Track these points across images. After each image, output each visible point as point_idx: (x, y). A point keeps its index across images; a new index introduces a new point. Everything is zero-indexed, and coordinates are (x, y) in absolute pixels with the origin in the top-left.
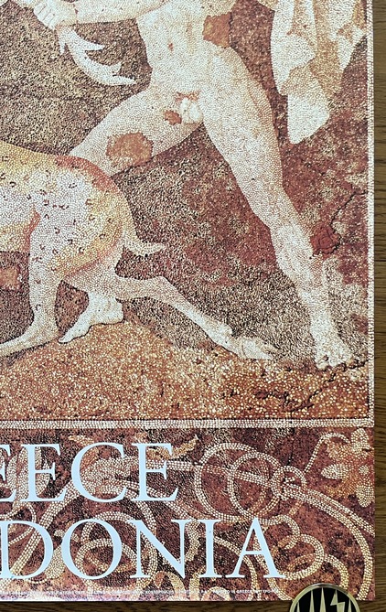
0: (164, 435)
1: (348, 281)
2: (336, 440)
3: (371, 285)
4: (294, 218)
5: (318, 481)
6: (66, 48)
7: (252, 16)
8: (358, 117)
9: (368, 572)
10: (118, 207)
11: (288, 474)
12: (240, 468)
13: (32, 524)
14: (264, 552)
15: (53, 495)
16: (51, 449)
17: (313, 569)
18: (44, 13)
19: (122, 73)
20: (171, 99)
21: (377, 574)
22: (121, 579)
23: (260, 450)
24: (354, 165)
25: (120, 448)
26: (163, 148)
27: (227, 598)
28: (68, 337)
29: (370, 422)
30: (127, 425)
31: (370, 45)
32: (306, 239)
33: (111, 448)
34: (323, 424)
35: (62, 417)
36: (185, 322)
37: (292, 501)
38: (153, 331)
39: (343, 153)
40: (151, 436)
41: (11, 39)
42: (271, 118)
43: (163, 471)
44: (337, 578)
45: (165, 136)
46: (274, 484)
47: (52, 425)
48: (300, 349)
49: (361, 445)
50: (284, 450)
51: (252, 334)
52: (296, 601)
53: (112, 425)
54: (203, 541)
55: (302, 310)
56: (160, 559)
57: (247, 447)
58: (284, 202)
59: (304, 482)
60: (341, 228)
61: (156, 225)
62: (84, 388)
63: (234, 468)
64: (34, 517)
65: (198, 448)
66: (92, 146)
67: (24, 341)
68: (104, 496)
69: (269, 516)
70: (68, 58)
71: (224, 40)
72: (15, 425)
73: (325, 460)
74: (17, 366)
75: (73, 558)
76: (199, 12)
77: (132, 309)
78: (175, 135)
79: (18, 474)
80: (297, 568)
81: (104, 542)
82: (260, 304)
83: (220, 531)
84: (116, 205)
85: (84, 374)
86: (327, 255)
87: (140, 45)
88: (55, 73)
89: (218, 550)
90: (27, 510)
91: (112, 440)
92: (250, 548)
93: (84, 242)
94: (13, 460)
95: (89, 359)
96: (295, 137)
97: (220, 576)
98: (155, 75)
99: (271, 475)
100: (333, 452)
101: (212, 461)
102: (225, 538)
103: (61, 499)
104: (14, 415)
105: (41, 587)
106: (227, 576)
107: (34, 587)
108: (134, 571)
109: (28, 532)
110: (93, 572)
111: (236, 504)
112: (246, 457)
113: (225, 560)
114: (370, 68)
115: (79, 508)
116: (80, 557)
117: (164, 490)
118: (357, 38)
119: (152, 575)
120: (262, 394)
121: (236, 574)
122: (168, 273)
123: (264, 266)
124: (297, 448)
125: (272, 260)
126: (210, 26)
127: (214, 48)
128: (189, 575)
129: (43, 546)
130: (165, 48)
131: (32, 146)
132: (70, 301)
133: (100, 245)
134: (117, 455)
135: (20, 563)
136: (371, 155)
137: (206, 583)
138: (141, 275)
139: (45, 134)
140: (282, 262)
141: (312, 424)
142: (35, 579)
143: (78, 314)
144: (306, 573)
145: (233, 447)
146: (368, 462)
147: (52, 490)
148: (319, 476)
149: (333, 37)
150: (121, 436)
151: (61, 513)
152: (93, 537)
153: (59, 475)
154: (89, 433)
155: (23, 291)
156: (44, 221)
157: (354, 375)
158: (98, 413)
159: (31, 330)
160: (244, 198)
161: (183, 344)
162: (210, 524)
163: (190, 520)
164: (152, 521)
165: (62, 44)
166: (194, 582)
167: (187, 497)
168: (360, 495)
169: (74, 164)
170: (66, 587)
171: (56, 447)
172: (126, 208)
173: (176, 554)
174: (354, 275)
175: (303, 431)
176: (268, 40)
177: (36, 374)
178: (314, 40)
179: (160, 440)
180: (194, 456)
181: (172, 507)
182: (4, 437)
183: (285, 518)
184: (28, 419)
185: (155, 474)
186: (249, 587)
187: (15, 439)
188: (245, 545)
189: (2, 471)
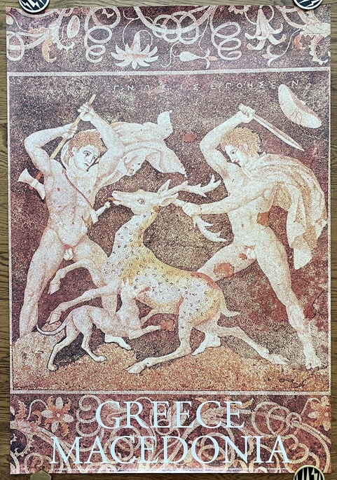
0: (239, 398)
1: (320, 330)
2: (315, 401)
3: (330, 332)
4: (296, 302)
5: (306, 419)
6: (196, 225)
7: (278, 214)
8: (324, 259)
9: (328, 460)
10: (219, 295)
11: (293, 416)
12: (272, 413)
13: (178, 438)
14: (283, 452)
15: (188, 425)
16: (187, 404)
17: (304, 459)
18: (187, 209)
19: (221, 236)
20: (243, 249)
21: (332, 461)
22: (219, 463)
23: (281, 405)
24: (322, 280)
25: (218, 403)
26: (239, 270)
27: (266, 472)
28: (196, 353)
29: (329, 393)
30: (222, 393)
31: (329, 228)
32: (302, 311)
33: (215, 404)
34: (309, 394)
35: (192, 389)
36: (248, 347)
37: (295, 428)
38: (234, 351)
39: (318, 274)
40: (233, 398)
41: (172, 220)
42: (286, 258)
43: (238, 414)
44: (315, 463)
45: (240, 265)
46: (287, 421)
47: (188, 393)
48: (299, 360)
49: (325, 403)
50: (292, 405)
51: (277, 353)
52: (296, 473)
53: (215, 393)
54: (255, 446)
55: (300, 343)
56: (236, 454)
57: (275, 404)
58: (292, 295)
59: (300, 419)
60: (317, 307)
61: (235, 304)
62: (203, 376)
63: (270, 413)
64: (179, 435)
65: (253, 404)
66: (207, 268)
67: (175, 354)
68: (211, 425)
69: (285, 435)
70: (197, 229)
71: (266, 224)
72: (171, 393)
73: (310, 410)
74: (172, 365)
75: (197, 453)
76: (255, 212)
77: (225, 341)
78: (244, 265)
79: (172, 415)
80: (297, 458)
81: (211, 446)
82: (281, 340)
83: (263, 442)
84: (218, 294)
85: (203, 370)
86: (311, 319)
87: (229, 224)
88: (191, 236)
89: (262, 450)
90: (176, 431)
91: (215, 400)
92: (276, 449)
93: (203, 311)
94: (170, 409)
95: (204, 363)
96: (297, 267)
97: (263, 462)
98: (236, 238)
99: (286, 416)
100: (313, 406)
101: (260, 410)
102: (265, 444)
103: (192, 427)
104: (171, 388)
105: (182, 467)
106: (266, 462)
107: (179, 467)
108: (224, 460)
109: (176, 442)
110: (206, 460)
111: (270, 429)
112: (275, 408)
113: (265, 455)
114: (329, 238)
115: (199, 431)
116: (200, 453)
117: (238, 423)
118: (324, 225)
119: (232, 461)
120: (282, 380)
121: (270, 461)
122: (241, 325)
123: (283, 323)
124: (297, 404)
125: (287, 320)
126: (260, 217)
127: (262, 227)
128: (249, 462)
129: (183, 448)
130: (240, 226)
131: (181, 268)
132: (197, 337)
133: (210, 312)
134: (217, 407)
135: (173, 456)
136: (329, 276)
137: (257, 465)
138: (229, 326)
139: (187, 263)
140: (291, 321)
141: (304, 393)
142: (179, 463)
143: (200, 342)
144: (301, 461)
145: (269, 403)
146: (328, 411)
147: (188, 422)
148: (307, 417)
149: (313, 224)
150: (219, 398)
151: (192, 433)
152: (206, 444)
153: (191, 415)
154: (205, 396)
155: (175, 331)
156: (185, 300)
157: (322, 372)
158: (209, 387)
159: (179, 349)
160: (274, 293)
161: (247, 357)
162: (258, 438)
163: (250, 436)
164: (233, 437)
165: (195, 223)
166: (251, 465)
167: (249, 426)
168: (325, 426)
169: (199, 276)
170: (193, 467)
171: (190, 403)
172: (222, 296)
173: (243, 452)
174: (322, 328)
175: (300, 396)
176: (285, 224)
177: (181, 369)
178: (305, 225)
179: (237, 400)
180: (252, 407)
181: (242, 430)
182: (166, 398)
183: (292, 436)
184: (177, 390)
185: (234, 416)
186: (276, 467)
187: (171, 399)
188: (274, 448)
189: (164, 414)
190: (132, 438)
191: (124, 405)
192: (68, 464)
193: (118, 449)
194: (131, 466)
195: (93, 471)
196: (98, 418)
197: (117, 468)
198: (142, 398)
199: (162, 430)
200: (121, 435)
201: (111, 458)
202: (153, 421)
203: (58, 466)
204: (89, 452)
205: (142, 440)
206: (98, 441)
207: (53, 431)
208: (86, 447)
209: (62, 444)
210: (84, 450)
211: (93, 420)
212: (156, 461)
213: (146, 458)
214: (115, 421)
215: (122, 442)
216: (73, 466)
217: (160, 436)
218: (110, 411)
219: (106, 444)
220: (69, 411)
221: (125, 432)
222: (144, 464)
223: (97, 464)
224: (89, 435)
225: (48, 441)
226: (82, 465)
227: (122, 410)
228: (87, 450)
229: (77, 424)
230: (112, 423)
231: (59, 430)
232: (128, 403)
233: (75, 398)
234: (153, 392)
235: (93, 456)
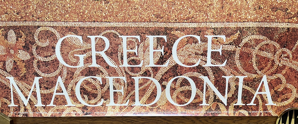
0: (221, 31)
5: (297, 56)
11: (283, 52)
12: (260, 49)
13: (151, 78)
14: (267, 93)
15: (162, 63)
16: (162, 38)
17: (290, 101)
22: (195, 105)
23: (271, 39)
25: (198, 38)
27: (247, 115)
30: (203, 25)
33: (194, 38)
35: (168, 21)
37: (284, 66)
40: (215, 31)
43: (220, 50)
46: (276, 58)
47: (163, 25)
50: (283, 39)
53: (195, 25)
54: (237, 87)
56: (215, 96)
57: (265, 38)
59: (291, 57)
62: (181, 4)
63: (257, 48)
64: (152, 75)
65: (239, 38)
68: (189, 64)
69: (272, 74)
72: (142, 25)
75: (171, 96)
79: (144, 52)
80: (283, 100)
81: (187, 88)
83: (246, 82)
89: (244, 91)
90: (149, 71)
91: (194, 34)
92: (260, 90)
94: (142, 45)
97: (244, 105)
99: (275, 52)
101: (246, 45)
102: (248, 85)
103: (166, 65)
104: (142, 19)
105: (155, 110)
106: (247, 105)
107: (151, 110)
108: (201, 102)
109: (149, 83)
110: (181, 103)
111: (256, 68)
112: (263, 43)
113: (247, 96)
115: (175, 70)
116: (175, 95)
117: (219, 61)
119: (210, 104)
120: (274, 9)
121: (252, 103)
124: (290, 38)
128: (229, 104)
129: (156, 90)
134: (196, 42)
135: (145, 98)
137: (237, 108)
142: (152, 106)
144: (286, 103)
145: (257, 37)
147: (162, 60)
150: (199, 31)
151: (166, 73)
152: (182, 85)
153: (166, 52)
154: (183, 30)
158: (188, 18)
162: (241, 78)
163: (231, 76)
164: (212, 77)
166: (231, 108)
167: (231, 64)
170: (167, 110)
171: (165, 37)
173: (223, 94)
175: (294, 30)
179: (220, 34)
180: (237, 43)
181: (223, 69)
182: (137, 31)
183: (279, 75)
184: (150, 21)
185: (216, 53)
186: (258, 110)
187: (143, 33)
188: (258, 89)
189: (135, 51)
190: (99, 78)
191: (87, 40)
192: (29, 107)
193: (83, 91)
194: (99, 109)
195: (57, 114)
196: (58, 54)
197: (83, 112)
198: (109, 31)
199: (132, 70)
200: (86, 75)
201: (76, 100)
202: (122, 59)
203: (18, 109)
204: (51, 94)
205: (111, 80)
206: (60, 81)
207: (9, 69)
208: (47, 88)
209: (20, 85)
210: (45, 92)
211: (53, 58)
212: (127, 104)
213: (116, 100)
214: (78, 58)
215: (88, 83)
216: (34, 109)
217: (131, 76)
218: (72, 47)
219: (70, 86)
220: (24, 47)
221: (91, 72)
222: (114, 107)
223: (61, 107)
224: (50, 75)
225: (3, 82)
226: (44, 108)
227: (85, 46)
228: (48, 91)
229: (35, 62)
230: (74, 61)
231: (15, 68)
232: (93, 38)
233: (30, 30)
234: (121, 25)
235: (56, 98)
